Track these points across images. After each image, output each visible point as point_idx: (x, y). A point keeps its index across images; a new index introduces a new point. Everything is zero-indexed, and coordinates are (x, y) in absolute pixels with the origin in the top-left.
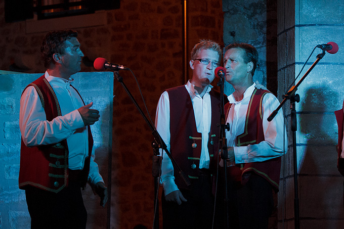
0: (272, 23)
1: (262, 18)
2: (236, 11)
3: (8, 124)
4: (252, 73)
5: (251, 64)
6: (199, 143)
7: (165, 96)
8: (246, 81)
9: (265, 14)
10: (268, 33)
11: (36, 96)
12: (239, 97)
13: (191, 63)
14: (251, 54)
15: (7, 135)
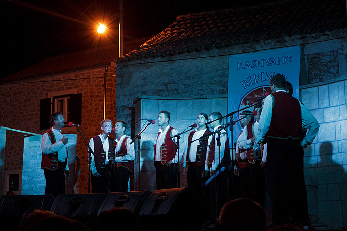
0: (133, 121)
1: (129, 119)
2: (121, 117)
3: (38, 153)
4: (124, 131)
5: (124, 128)
6: (105, 155)
7: (92, 139)
8: (122, 134)
9: (131, 118)
10: (132, 124)
11: (48, 136)
12: (119, 139)
13: (102, 128)
14: (124, 125)
15: (37, 157)
